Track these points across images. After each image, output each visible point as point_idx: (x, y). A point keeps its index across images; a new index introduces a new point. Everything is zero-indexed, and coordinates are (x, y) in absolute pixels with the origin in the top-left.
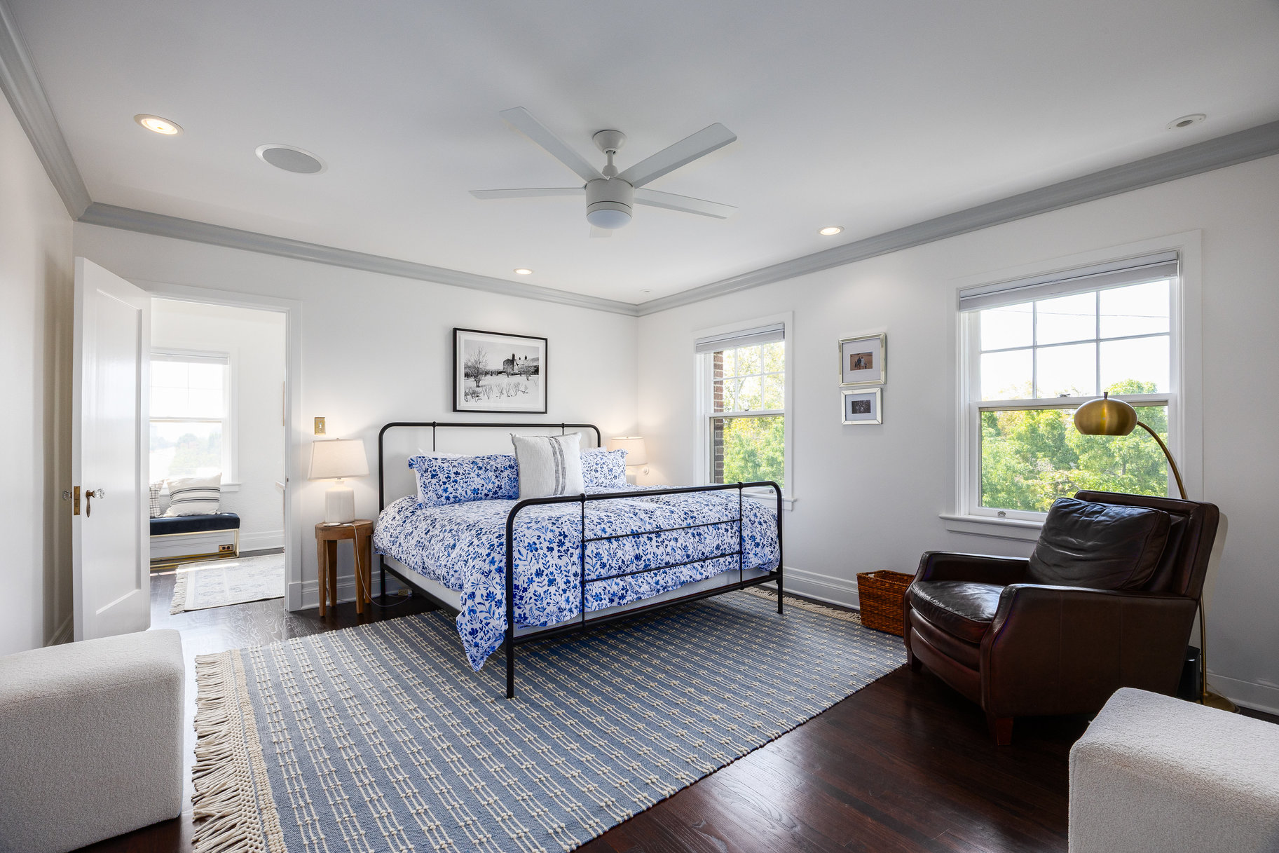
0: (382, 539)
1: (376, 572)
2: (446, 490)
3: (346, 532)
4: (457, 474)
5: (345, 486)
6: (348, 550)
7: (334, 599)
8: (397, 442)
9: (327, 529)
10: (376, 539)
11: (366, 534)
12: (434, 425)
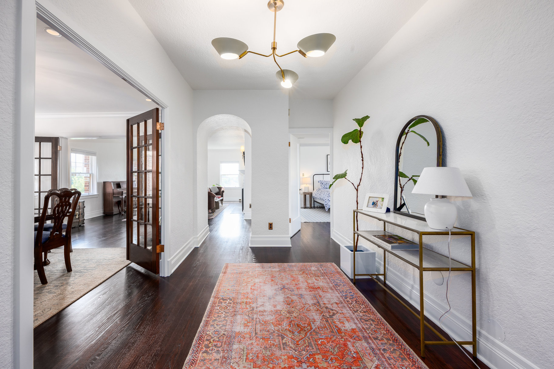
0: (314, 195)
1: (313, 202)
2: (325, 186)
3: (308, 194)
4: (327, 184)
5: (308, 185)
6: (308, 196)
7: (306, 206)
8: (317, 178)
9: (305, 193)
10: (313, 195)
11: (311, 194)
12: (323, 174)
